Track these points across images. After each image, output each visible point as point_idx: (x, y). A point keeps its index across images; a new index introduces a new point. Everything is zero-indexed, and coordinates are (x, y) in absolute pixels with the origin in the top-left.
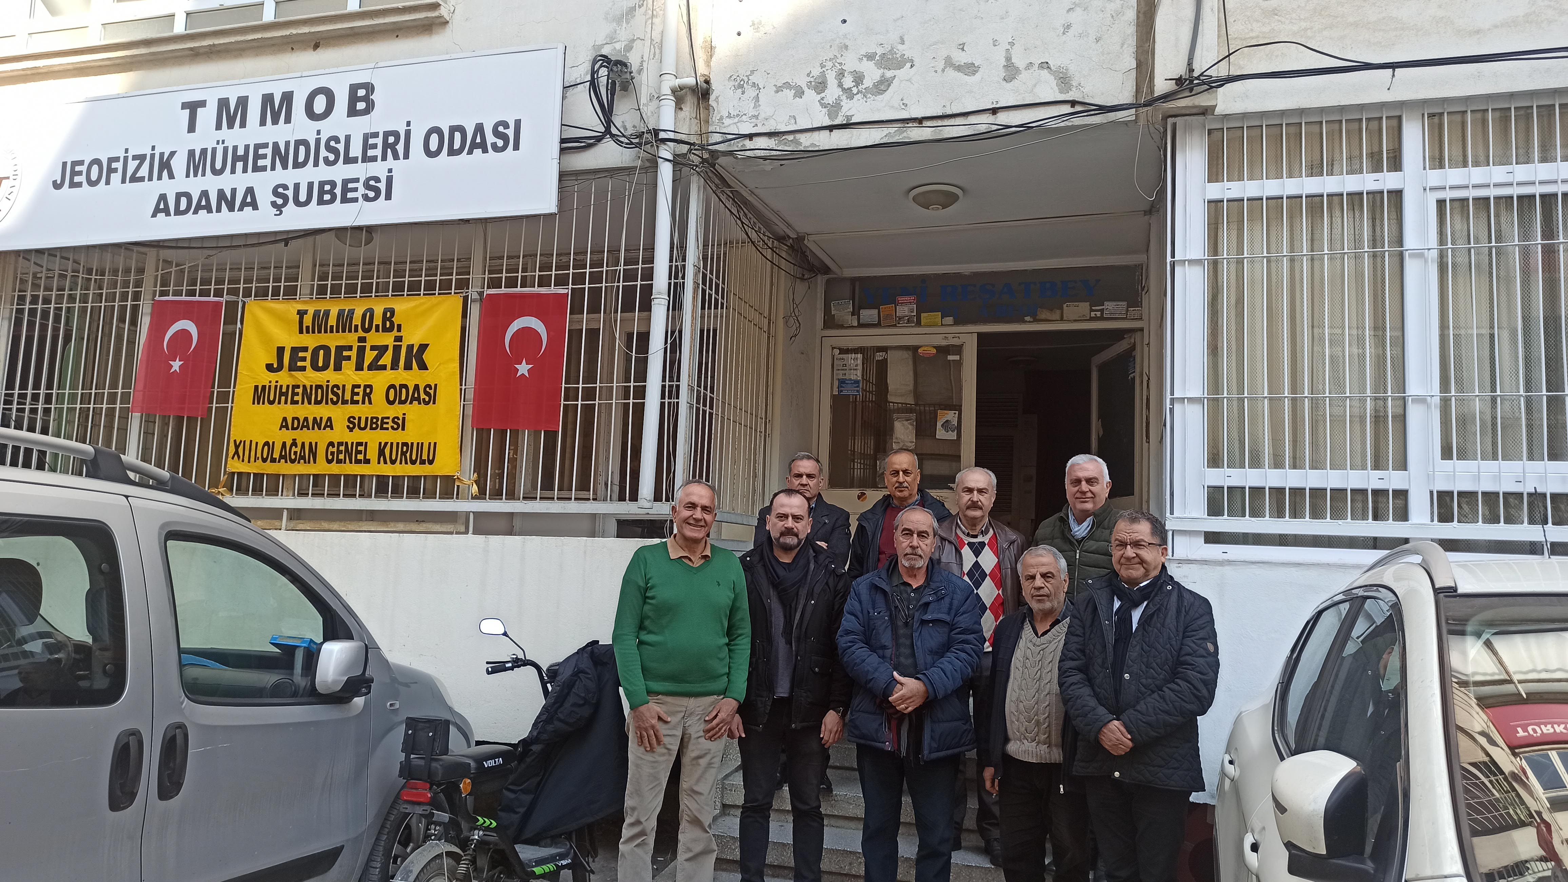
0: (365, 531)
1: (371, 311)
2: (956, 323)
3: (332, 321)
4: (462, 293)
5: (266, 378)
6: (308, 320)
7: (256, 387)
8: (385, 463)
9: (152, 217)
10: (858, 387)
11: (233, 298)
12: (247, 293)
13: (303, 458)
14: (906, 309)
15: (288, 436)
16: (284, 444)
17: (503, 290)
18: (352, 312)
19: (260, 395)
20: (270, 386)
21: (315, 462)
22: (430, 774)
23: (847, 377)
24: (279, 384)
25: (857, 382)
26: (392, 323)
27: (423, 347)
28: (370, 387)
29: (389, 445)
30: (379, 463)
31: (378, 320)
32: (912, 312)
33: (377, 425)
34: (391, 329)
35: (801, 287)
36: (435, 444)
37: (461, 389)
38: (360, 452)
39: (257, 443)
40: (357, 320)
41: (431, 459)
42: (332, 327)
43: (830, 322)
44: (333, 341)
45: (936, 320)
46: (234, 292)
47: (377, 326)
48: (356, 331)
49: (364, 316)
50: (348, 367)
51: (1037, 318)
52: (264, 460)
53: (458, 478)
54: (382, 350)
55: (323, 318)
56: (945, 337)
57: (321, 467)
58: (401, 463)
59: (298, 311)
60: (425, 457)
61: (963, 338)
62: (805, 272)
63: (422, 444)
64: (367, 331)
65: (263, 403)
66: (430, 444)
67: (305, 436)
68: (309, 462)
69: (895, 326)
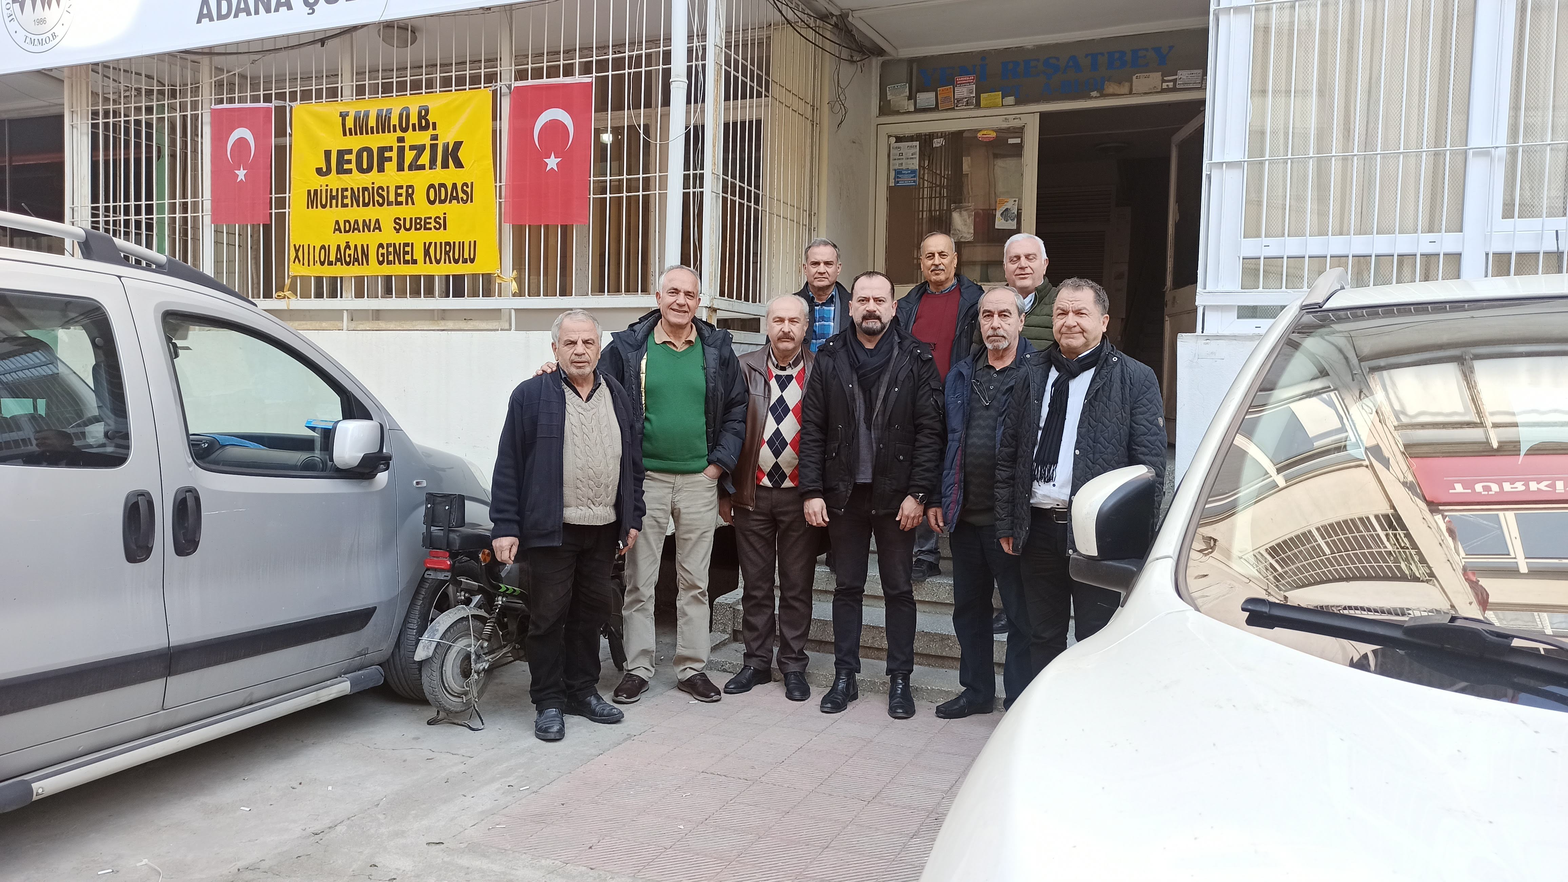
0: (417, 330)
1: (407, 109)
2: (1018, 103)
3: (372, 122)
4: (491, 86)
5: (318, 183)
6: (350, 123)
7: (309, 192)
8: (431, 263)
9: (197, 23)
10: (914, 177)
11: (280, 103)
12: (293, 98)
13: (357, 260)
14: (964, 90)
15: (341, 239)
16: (339, 246)
17: (530, 82)
18: (389, 111)
19: (313, 199)
20: (321, 190)
21: (368, 265)
22: (449, 544)
23: (904, 167)
24: (329, 189)
25: (913, 172)
26: (427, 121)
27: (458, 145)
28: (411, 187)
29: (433, 244)
30: (425, 263)
31: (414, 119)
32: (972, 93)
33: (421, 225)
34: (426, 128)
35: (847, 70)
36: (475, 242)
37: (496, 186)
38: (407, 253)
39: (314, 247)
40: (395, 121)
41: (472, 257)
42: (372, 128)
43: (886, 109)
44: (375, 141)
45: (998, 100)
46: (281, 96)
47: (414, 125)
48: (395, 131)
49: (401, 116)
50: (391, 167)
51: (1104, 92)
52: (322, 264)
53: (499, 276)
54: (420, 149)
55: (363, 119)
56: (1006, 119)
57: (373, 269)
58: (445, 263)
59: (341, 113)
60: (466, 256)
61: (1025, 119)
62: (854, 54)
63: (463, 242)
64: (405, 130)
65: (317, 207)
66: (470, 242)
67: (357, 239)
68: (363, 264)
69: (953, 109)
